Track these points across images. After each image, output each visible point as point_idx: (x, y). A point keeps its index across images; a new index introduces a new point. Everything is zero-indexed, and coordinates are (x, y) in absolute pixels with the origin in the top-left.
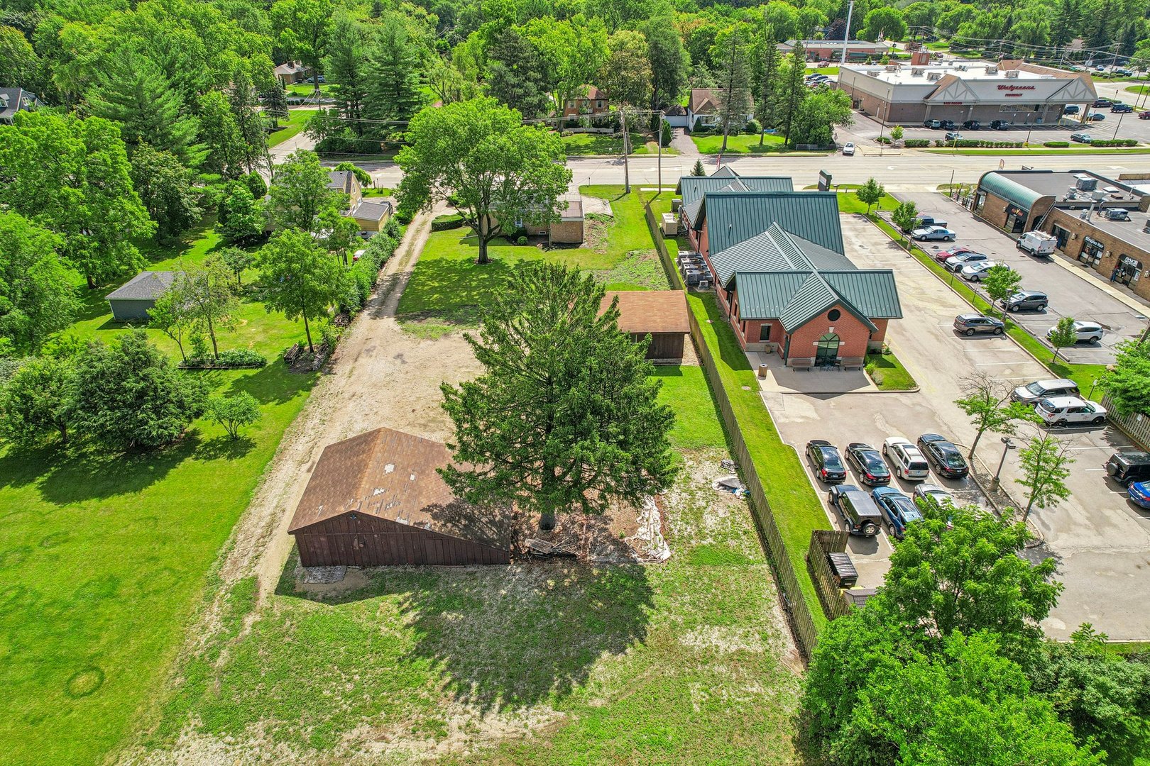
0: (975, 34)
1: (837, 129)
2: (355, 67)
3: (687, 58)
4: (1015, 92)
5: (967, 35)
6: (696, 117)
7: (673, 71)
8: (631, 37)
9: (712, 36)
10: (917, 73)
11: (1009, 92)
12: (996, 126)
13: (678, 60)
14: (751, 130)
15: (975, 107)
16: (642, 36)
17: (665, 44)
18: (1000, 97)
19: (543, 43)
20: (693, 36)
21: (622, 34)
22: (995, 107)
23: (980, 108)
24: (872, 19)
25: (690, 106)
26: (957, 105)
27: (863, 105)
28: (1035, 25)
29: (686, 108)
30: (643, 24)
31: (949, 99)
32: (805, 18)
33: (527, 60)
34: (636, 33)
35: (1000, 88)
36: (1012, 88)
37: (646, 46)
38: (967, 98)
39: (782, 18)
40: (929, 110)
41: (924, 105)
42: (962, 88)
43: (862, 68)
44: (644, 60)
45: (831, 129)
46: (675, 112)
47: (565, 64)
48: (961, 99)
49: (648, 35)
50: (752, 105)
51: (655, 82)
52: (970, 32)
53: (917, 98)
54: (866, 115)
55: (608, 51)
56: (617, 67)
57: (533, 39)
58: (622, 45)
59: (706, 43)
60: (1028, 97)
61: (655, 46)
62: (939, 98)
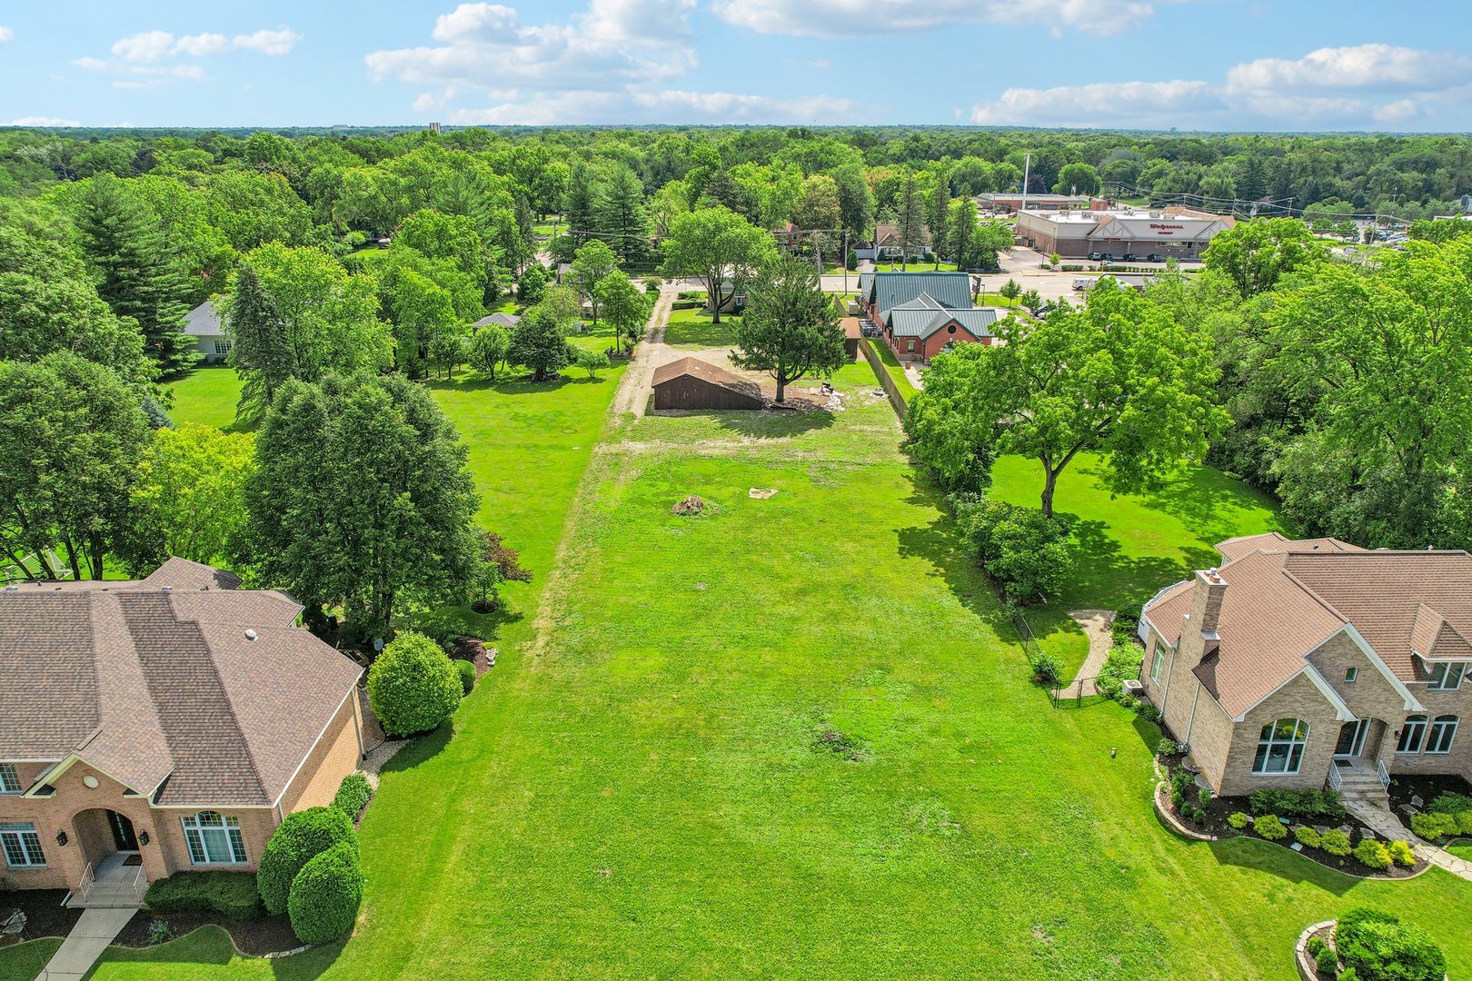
0: (1170, 190)
1: (1002, 256)
2: (588, 201)
3: (873, 201)
4: (1166, 230)
5: (1162, 190)
6: (880, 248)
7: (860, 209)
8: (823, 181)
9: (898, 184)
10: (1085, 216)
11: (1161, 230)
12: (1151, 259)
13: (864, 200)
14: (929, 259)
15: (1132, 242)
16: (832, 180)
17: (853, 187)
18: (1154, 234)
19: (749, 183)
20: (881, 184)
21: (815, 178)
22: (1151, 243)
23: (1136, 243)
24: (1066, 174)
25: (875, 241)
26: (1116, 240)
27: (1038, 243)
28: (1219, 181)
29: (871, 243)
30: (833, 171)
31: (1108, 235)
32: (999, 172)
33: (735, 196)
34: (827, 177)
35: (1153, 226)
36: (1163, 227)
37: (836, 188)
38: (1125, 235)
39: (977, 172)
40: (1091, 244)
41: (1086, 241)
42: (1118, 226)
43: (1037, 213)
44: (833, 198)
45: (996, 256)
46: (862, 246)
47: (766, 201)
48: (1119, 235)
49: (837, 180)
50: (928, 235)
51: (843, 217)
52: (1165, 187)
53: (1081, 234)
54: (1038, 251)
55: (803, 191)
56: (811, 204)
57: (740, 180)
58: (815, 187)
59: (892, 191)
60: (1177, 234)
61: (843, 188)
62: (1099, 235)
